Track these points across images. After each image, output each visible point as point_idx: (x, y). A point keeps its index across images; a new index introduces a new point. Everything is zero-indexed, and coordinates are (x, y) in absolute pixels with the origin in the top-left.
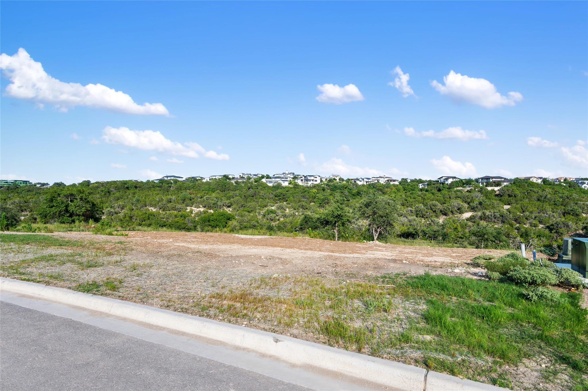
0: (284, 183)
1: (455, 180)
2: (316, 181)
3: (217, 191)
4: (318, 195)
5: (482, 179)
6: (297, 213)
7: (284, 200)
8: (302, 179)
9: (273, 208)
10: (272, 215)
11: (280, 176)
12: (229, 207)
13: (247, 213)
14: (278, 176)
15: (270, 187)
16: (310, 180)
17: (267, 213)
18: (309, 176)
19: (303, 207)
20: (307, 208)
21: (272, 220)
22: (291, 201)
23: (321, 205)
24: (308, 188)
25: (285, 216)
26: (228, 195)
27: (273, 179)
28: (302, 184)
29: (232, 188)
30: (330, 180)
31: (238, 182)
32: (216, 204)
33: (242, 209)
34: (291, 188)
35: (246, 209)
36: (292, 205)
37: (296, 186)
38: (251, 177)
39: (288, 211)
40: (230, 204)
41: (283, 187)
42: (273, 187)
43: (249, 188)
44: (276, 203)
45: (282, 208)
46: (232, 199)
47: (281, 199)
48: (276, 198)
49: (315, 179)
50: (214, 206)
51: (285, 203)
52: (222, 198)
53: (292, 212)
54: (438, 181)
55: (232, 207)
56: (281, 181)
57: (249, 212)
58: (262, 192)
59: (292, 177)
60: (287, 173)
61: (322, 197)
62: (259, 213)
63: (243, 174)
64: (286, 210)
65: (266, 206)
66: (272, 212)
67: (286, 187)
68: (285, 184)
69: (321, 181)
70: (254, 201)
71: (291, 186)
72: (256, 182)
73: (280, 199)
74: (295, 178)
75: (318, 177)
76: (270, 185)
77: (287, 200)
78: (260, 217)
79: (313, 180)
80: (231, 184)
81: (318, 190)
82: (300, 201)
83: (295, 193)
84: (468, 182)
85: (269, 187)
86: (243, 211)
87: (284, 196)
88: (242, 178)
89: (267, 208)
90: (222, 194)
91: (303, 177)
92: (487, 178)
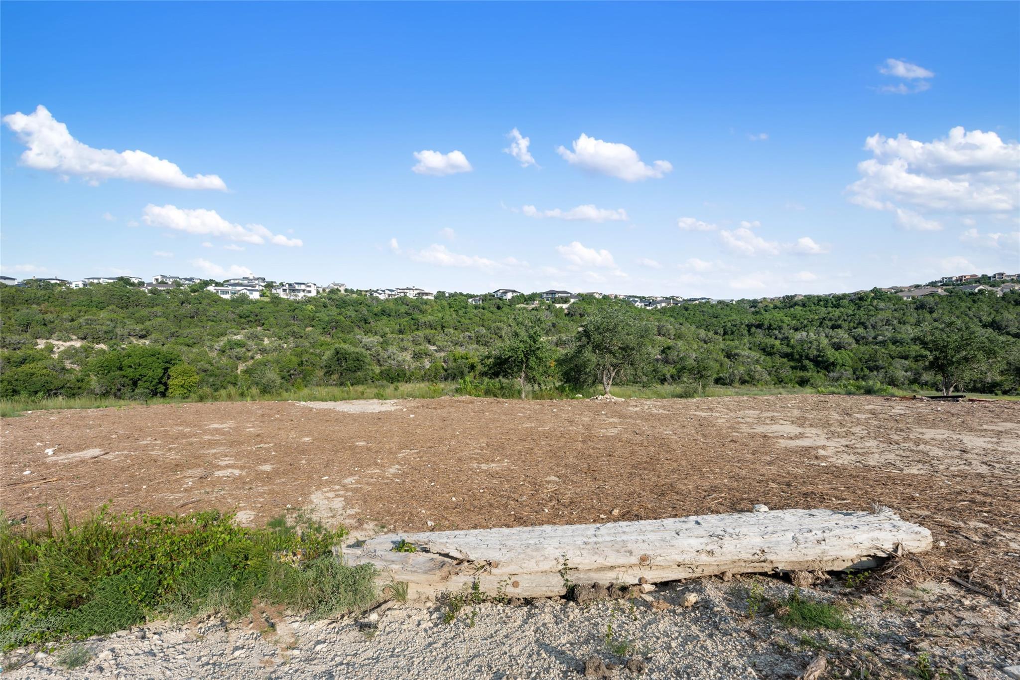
0: (252, 294)
1: (515, 294)
2: (310, 292)
3: (110, 307)
4: (317, 315)
5: (547, 293)
6: (285, 346)
7: (257, 323)
8: (284, 288)
9: (239, 337)
10: (238, 350)
11: (240, 282)
12: (143, 337)
13: (185, 348)
14: (237, 282)
15: (227, 300)
16: (299, 291)
17: (228, 347)
18: (296, 283)
19: (294, 334)
20: (302, 337)
21: (239, 358)
22: (271, 326)
23: (326, 330)
24: (298, 303)
25: (263, 351)
26: (137, 315)
27: (230, 288)
28: (286, 297)
29: (143, 301)
30: (332, 291)
31: (156, 290)
32: (112, 331)
33: (173, 339)
34: (267, 302)
35: (181, 340)
36: (274, 332)
37: (276, 300)
38: (182, 282)
39: (266, 341)
40: (144, 332)
41: (252, 301)
42: (233, 300)
43: (182, 303)
44: (243, 329)
45: (256, 337)
46: (148, 323)
47: (251, 321)
48: (243, 320)
49: (308, 289)
50: (109, 336)
51: (259, 328)
52: (126, 320)
53: (276, 344)
54: (494, 296)
55: (149, 337)
56: (245, 291)
57: (188, 346)
58: (212, 309)
59: (263, 284)
60: (251, 277)
61: (327, 319)
62: (211, 347)
63: (163, 277)
64: (264, 341)
65: (223, 334)
66: (239, 344)
67: (257, 302)
68: (255, 296)
69: (318, 292)
70: (197, 326)
71: (267, 299)
72: (194, 291)
73: (248, 321)
74: (270, 285)
75: (313, 286)
76: (227, 297)
77: (263, 324)
78: (214, 354)
79: (304, 291)
80: (141, 294)
81: (315, 306)
82: (287, 325)
83: (278, 311)
84: (532, 298)
85: (225, 301)
86: (176, 343)
87: (257, 316)
88: (163, 283)
89: (225, 338)
90: (122, 313)
91: (287, 286)
92: (553, 293)
